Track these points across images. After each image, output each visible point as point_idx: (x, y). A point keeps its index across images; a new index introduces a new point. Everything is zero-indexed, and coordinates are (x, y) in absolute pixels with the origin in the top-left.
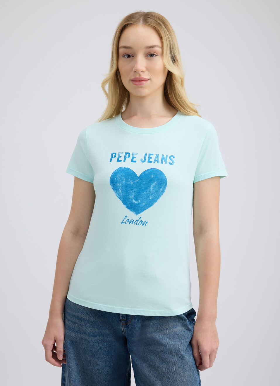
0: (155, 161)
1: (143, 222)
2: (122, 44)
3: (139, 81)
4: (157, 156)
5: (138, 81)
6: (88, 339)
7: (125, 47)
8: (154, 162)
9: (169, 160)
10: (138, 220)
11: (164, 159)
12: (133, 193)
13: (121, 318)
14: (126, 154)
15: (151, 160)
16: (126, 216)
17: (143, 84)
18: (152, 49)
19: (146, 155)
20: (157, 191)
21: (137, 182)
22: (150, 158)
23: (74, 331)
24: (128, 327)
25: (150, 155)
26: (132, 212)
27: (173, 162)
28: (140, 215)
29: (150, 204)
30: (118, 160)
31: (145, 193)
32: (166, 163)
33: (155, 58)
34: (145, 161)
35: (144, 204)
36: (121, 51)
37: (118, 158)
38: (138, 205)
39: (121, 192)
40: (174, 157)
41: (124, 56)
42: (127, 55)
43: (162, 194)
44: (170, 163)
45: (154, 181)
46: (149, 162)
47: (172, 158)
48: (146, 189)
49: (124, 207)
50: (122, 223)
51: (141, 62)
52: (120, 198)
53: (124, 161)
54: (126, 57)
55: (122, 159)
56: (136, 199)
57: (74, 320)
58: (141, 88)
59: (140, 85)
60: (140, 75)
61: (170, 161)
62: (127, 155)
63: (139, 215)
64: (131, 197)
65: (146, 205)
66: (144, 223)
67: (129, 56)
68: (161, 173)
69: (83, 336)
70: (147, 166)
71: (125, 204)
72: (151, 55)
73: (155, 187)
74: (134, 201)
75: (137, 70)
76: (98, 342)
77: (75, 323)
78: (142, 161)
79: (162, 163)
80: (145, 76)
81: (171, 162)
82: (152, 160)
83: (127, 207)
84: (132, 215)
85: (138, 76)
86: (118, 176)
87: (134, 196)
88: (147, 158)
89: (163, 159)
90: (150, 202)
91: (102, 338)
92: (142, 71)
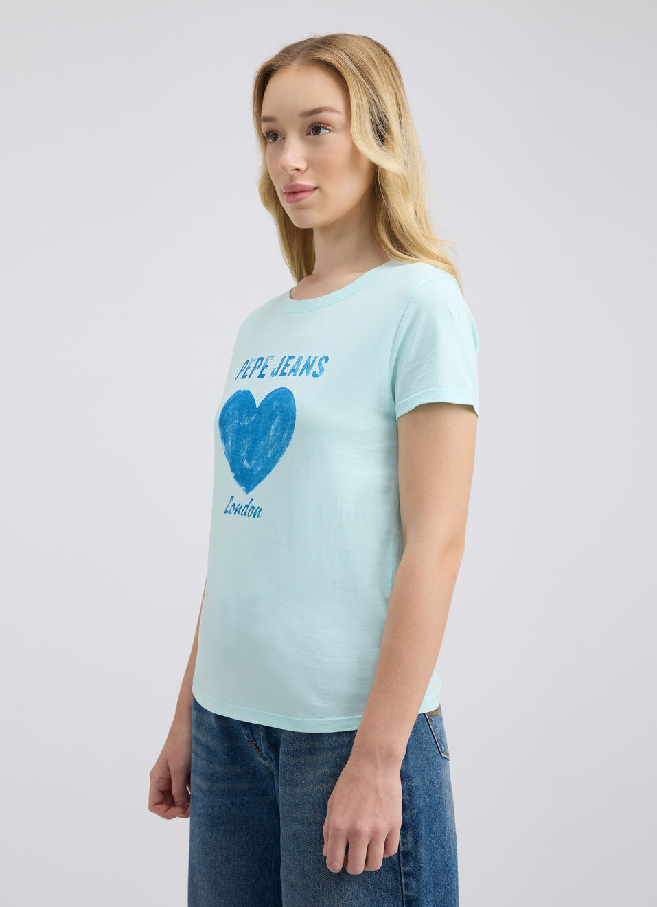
0: (292, 371)
1: (255, 509)
4: (298, 360)
8: (289, 375)
9: (315, 367)
10: (248, 507)
11: (307, 366)
12: (246, 445)
14: (258, 360)
15: (286, 370)
16: (232, 497)
17: (303, 199)
18: (315, 117)
20: (280, 438)
21: (254, 421)
22: (286, 365)
25: (288, 358)
26: (241, 488)
27: (321, 372)
29: (267, 467)
30: (243, 376)
31: (262, 443)
32: (308, 375)
34: (277, 373)
35: (259, 469)
37: (245, 372)
38: (251, 471)
39: (230, 444)
40: (325, 361)
43: (288, 445)
44: (314, 374)
45: (277, 416)
46: (283, 373)
47: (322, 362)
48: (265, 434)
49: (232, 476)
50: (226, 512)
52: (228, 457)
53: (251, 375)
55: (250, 371)
56: (249, 461)
60: (291, 179)
61: (317, 369)
62: (259, 363)
63: (250, 494)
64: (242, 454)
65: (262, 470)
66: (256, 512)
68: (290, 396)
71: (233, 470)
72: (316, 130)
73: (276, 429)
74: (245, 463)
78: (272, 374)
79: (301, 374)
80: (305, 180)
81: (318, 372)
82: (289, 370)
83: (236, 477)
84: (240, 495)
85: (287, 182)
86: (230, 409)
87: (247, 452)
88: (283, 366)
90: (268, 463)
92: (298, 170)
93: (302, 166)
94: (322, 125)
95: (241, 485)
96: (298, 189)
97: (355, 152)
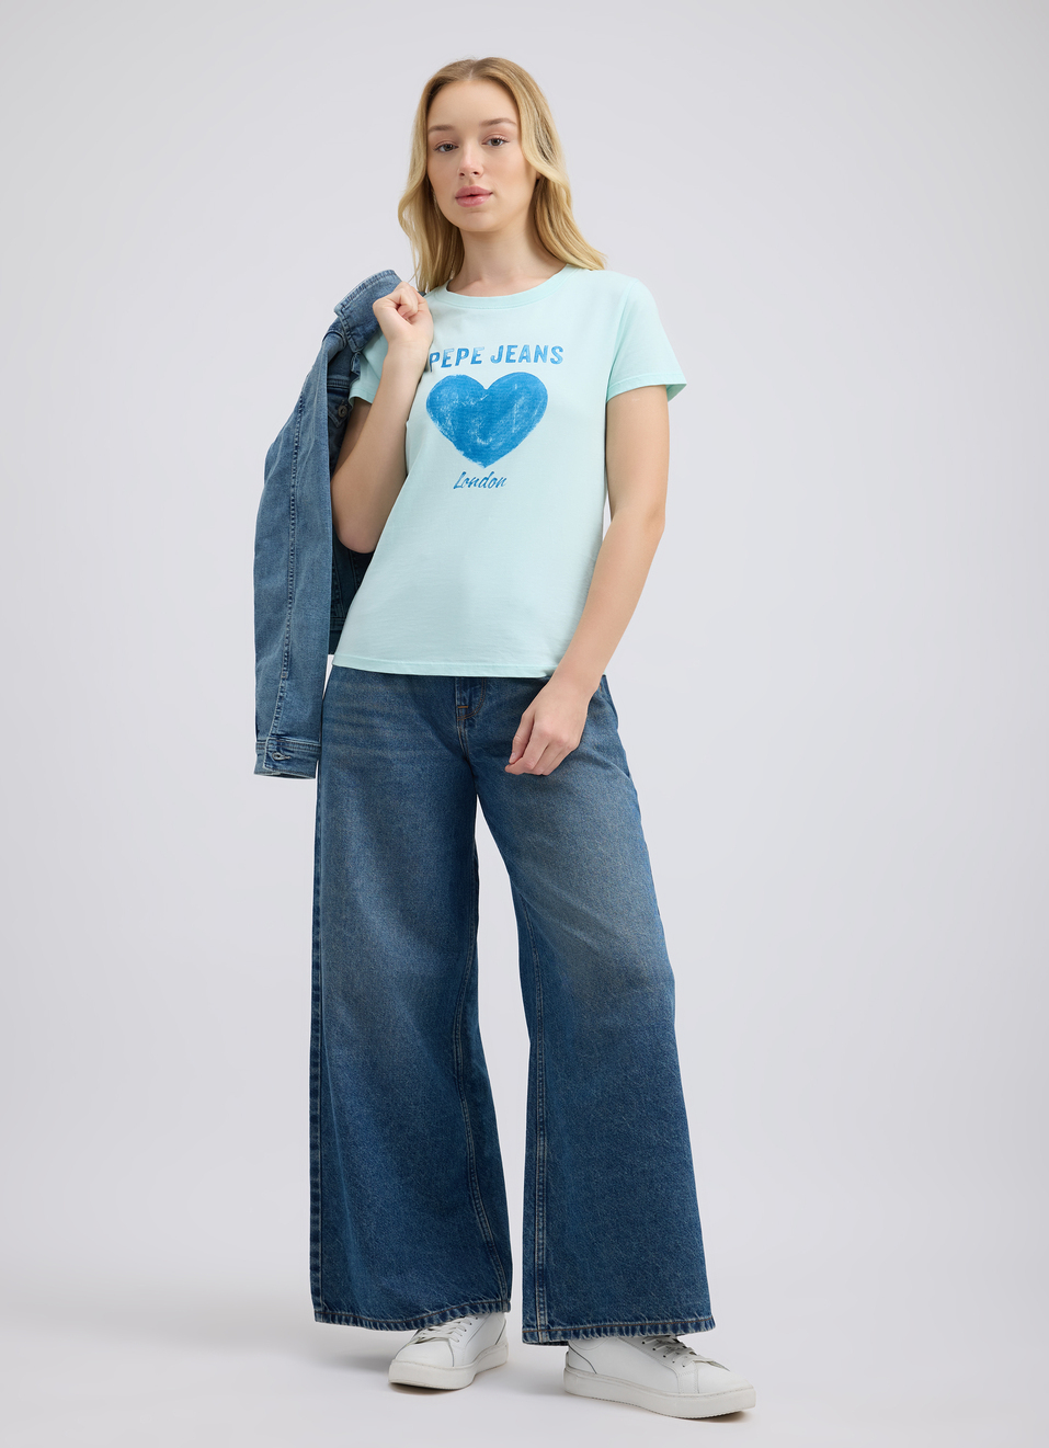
0: (522, 358)
1: (497, 481)
2: (433, 122)
3: (473, 196)
4: (526, 349)
5: (469, 196)
6: (390, 755)
7: (439, 128)
8: (520, 361)
9: (550, 355)
10: (487, 479)
11: (540, 354)
12: (476, 424)
13: (457, 702)
14: (460, 351)
15: (512, 358)
16: (464, 473)
17: (480, 203)
18: (494, 126)
19: (501, 347)
20: (528, 416)
21: (485, 401)
22: (510, 353)
23: (356, 745)
24: (471, 725)
25: (510, 347)
26: (475, 464)
27: (560, 359)
28: (490, 468)
29: (512, 443)
30: (444, 365)
31: (502, 421)
32: (544, 360)
33: (504, 148)
34: (499, 360)
35: (500, 444)
36: (433, 136)
37: (444, 361)
38: (488, 447)
39: (450, 423)
40: (561, 350)
41: (438, 149)
42: (444, 146)
43: (538, 421)
44: (553, 361)
45: (520, 396)
46: (508, 360)
47: (557, 350)
48: (505, 412)
49: (459, 454)
50: (454, 488)
51: (473, 155)
52: (449, 436)
53: (457, 364)
54: (442, 149)
55: (452, 361)
56: (485, 437)
57: (355, 719)
58: (478, 211)
59: (476, 204)
60: (471, 182)
61: (554, 357)
62: (463, 353)
63: (488, 467)
64: (472, 433)
65: (505, 445)
66: (498, 483)
67: (449, 147)
68: (535, 380)
69: (379, 752)
70: (504, 369)
71: (459, 448)
72: (495, 142)
73: (522, 407)
74: (479, 441)
75: (465, 169)
76: (412, 763)
77: (359, 725)
78: (493, 360)
79: (536, 361)
80: (482, 184)
81: (556, 359)
82: (515, 357)
83: (466, 455)
84: (475, 469)
85: (467, 185)
86: (444, 392)
87: (480, 431)
88: (506, 354)
89: (538, 353)
90: (513, 438)
91: (419, 753)
92: (476, 173)
93: (480, 170)
94: (498, 137)
95: (475, 461)
96: (476, 192)
97: (528, 166)
